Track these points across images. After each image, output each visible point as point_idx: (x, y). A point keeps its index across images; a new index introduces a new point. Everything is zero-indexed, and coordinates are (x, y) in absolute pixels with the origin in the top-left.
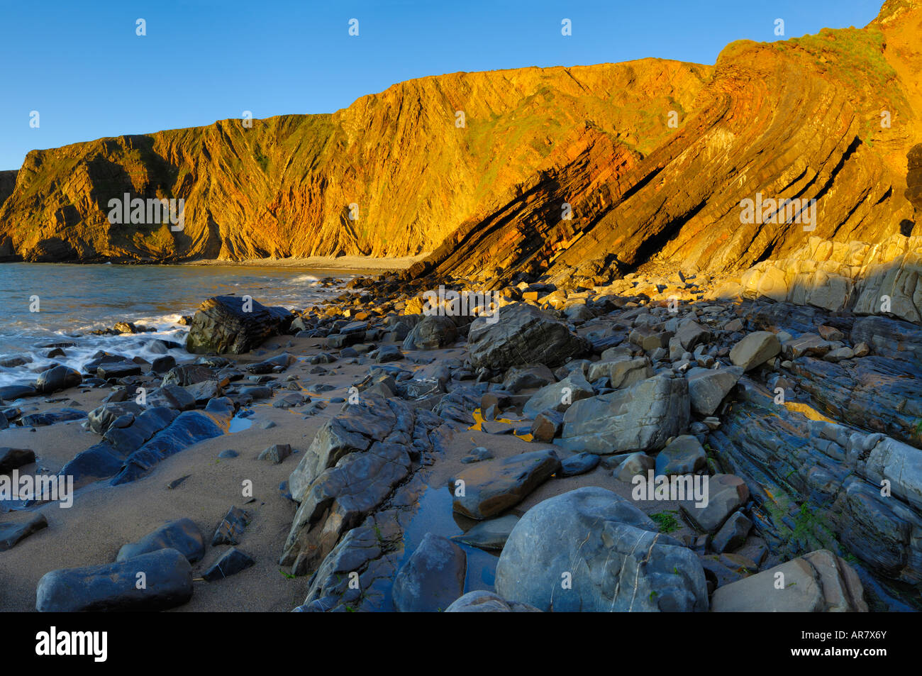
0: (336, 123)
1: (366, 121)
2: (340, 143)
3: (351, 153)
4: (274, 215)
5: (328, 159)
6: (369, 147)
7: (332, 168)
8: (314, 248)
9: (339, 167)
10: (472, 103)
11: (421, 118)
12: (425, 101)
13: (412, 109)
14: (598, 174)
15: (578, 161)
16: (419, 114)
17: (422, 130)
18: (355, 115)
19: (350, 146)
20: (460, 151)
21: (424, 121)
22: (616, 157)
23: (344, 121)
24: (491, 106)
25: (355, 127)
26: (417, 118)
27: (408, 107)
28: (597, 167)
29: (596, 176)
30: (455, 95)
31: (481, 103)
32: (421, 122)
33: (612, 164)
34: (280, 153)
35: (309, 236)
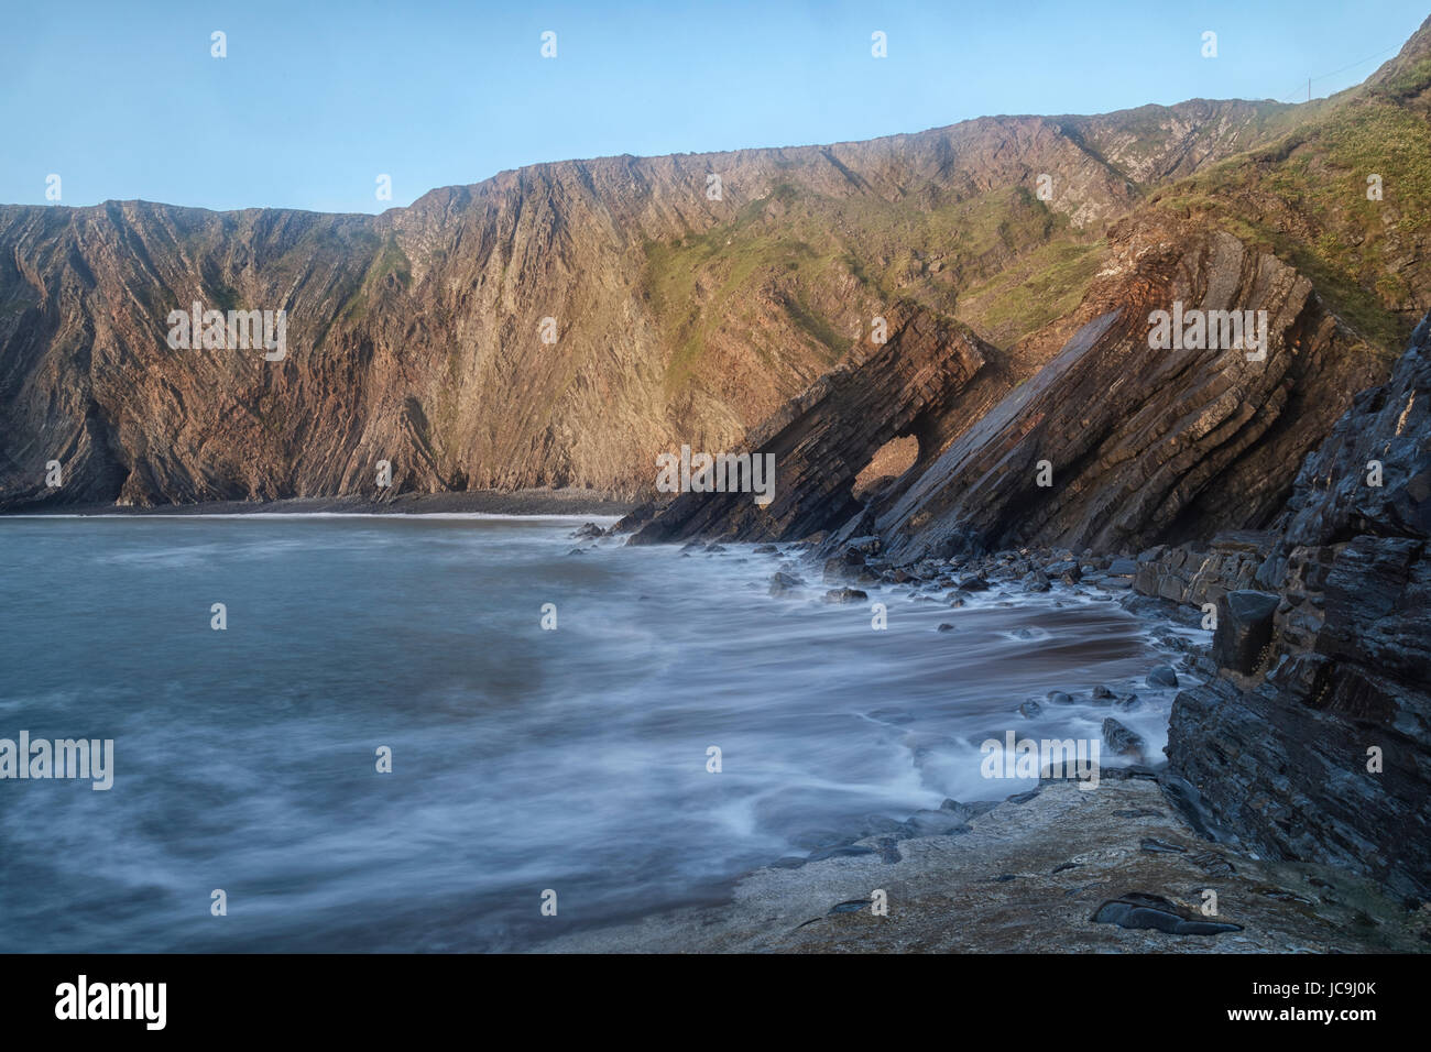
0: (384, 235)
1: (447, 237)
2: (394, 275)
3: (421, 294)
4: (255, 410)
5: (371, 304)
6: (455, 287)
7: (381, 323)
8: (346, 478)
9: (394, 321)
10: (651, 212)
11: (556, 238)
12: (564, 205)
13: (539, 220)
14: (914, 375)
15: (882, 356)
16: (554, 230)
17: (559, 262)
18: (425, 222)
19: (417, 283)
20: (632, 301)
21: (562, 244)
22: (942, 346)
23: (401, 232)
24: (687, 218)
25: (426, 247)
26: (550, 238)
27: (530, 215)
28: (911, 364)
29: (910, 379)
30: (621, 197)
31: (668, 214)
32: (557, 246)
33: (936, 357)
34: (265, 286)
35: (333, 454)
